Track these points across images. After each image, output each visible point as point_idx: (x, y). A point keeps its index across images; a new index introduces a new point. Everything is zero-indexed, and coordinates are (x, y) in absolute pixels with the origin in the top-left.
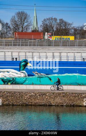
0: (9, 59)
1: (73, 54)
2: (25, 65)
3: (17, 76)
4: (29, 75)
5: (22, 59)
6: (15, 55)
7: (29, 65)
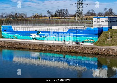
0: (34, 30)
1: (53, 29)
2: (39, 33)
3: (37, 37)
4: (40, 37)
5: (38, 30)
6: (36, 29)
7: (40, 33)
